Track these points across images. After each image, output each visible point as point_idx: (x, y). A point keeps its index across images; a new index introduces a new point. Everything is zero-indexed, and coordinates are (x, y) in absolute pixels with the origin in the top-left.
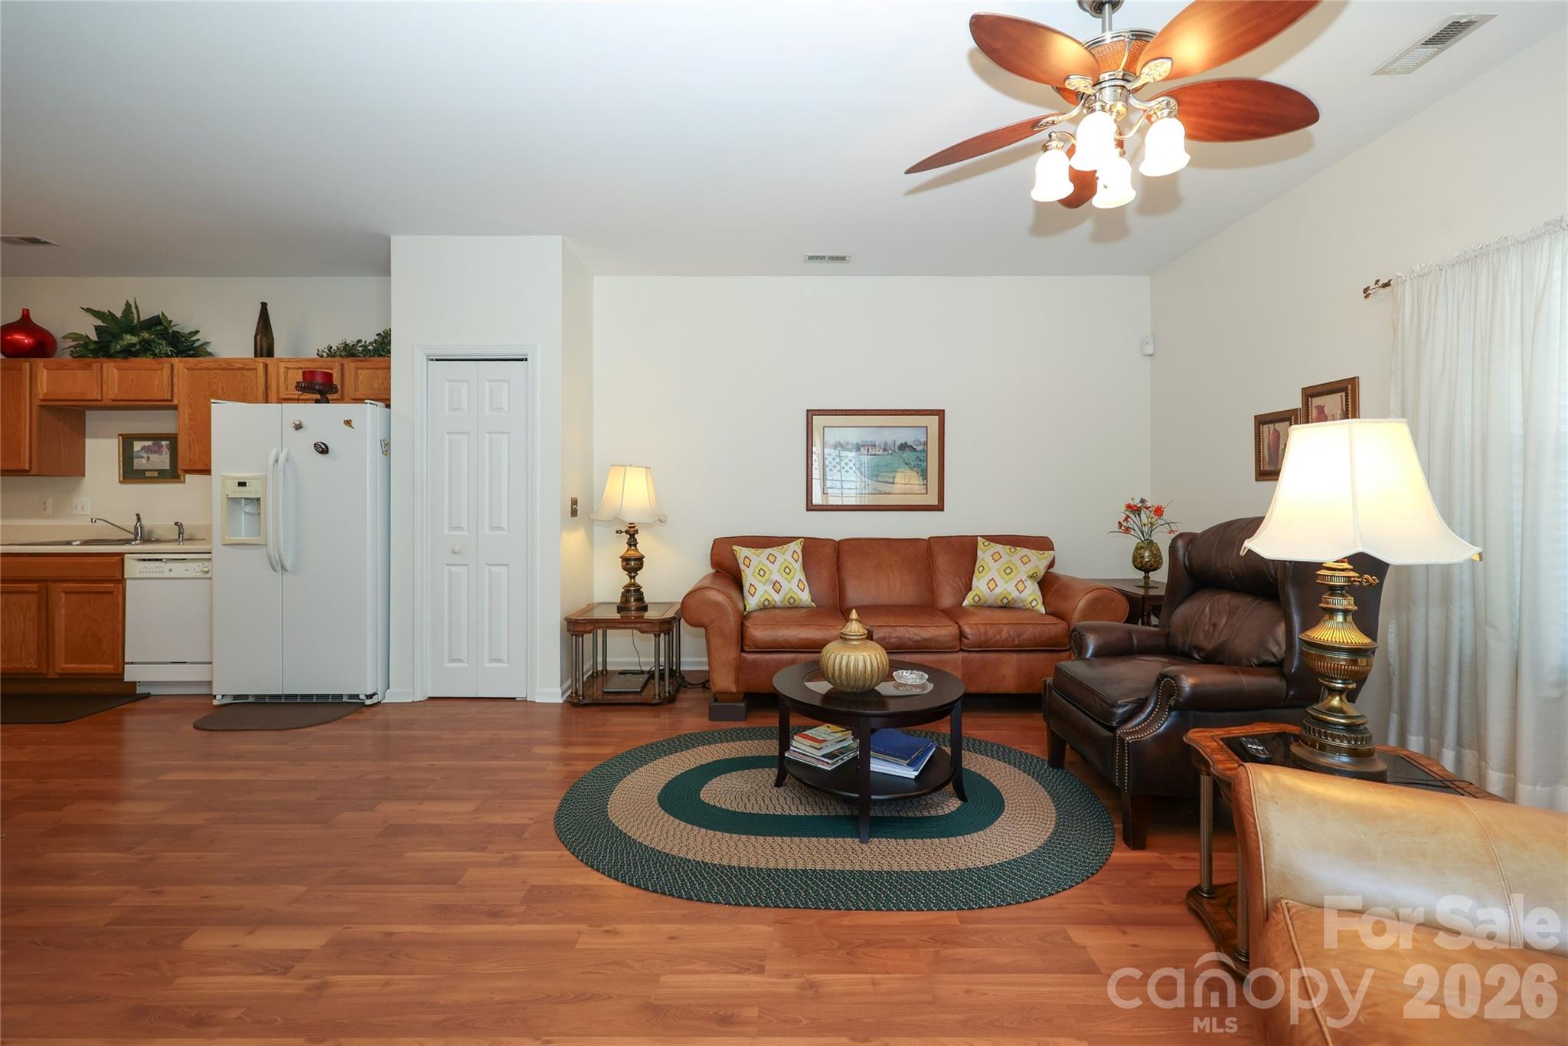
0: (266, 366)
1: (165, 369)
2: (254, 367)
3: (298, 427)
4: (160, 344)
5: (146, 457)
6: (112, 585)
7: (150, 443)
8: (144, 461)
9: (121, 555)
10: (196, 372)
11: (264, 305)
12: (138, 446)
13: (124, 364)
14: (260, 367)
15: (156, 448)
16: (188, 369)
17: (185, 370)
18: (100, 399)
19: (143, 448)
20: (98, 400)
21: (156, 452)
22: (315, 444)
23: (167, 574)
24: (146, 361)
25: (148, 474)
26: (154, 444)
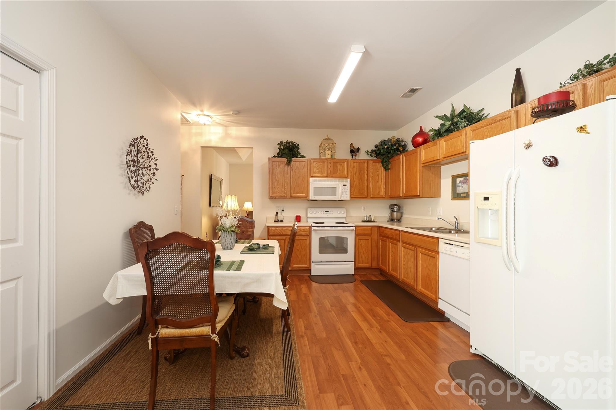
0: (517, 112)
1: (462, 135)
2: (509, 115)
3: (528, 146)
4: (461, 122)
5: (461, 186)
6: (435, 254)
7: (462, 179)
8: (460, 188)
9: (438, 238)
10: (477, 131)
11: (518, 70)
12: (458, 180)
13: (446, 138)
14: (513, 114)
15: (465, 181)
16: (473, 131)
17: (471, 132)
18: (439, 158)
19: (461, 182)
20: (438, 159)
21: (465, 183)
22: (544, 158)
23: (455, 254)
24: (455, 133)
25: (462, 195)
26: (464, 179)
